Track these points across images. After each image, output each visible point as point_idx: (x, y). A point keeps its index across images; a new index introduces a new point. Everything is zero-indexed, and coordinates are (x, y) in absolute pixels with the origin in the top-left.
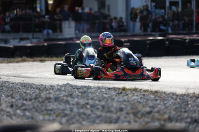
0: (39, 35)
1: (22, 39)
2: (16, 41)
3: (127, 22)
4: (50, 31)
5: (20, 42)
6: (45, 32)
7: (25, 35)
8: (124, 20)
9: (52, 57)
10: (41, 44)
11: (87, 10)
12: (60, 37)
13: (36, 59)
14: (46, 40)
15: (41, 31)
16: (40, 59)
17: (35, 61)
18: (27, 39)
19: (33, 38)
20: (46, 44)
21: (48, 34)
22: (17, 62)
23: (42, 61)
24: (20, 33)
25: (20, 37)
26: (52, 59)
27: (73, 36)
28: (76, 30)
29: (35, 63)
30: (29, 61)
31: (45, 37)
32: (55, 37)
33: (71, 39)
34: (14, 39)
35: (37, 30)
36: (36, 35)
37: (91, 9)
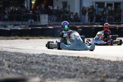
0: (26, 23)
1: (15, 25)
2: (12, 26)
3: (80, 16)
4: (33, 21)
5: (14, 27)
6: (30, 21)
7: (17, 23)
8: (78, 15)
9: (33, 37)
10: (27, 29)
11: (55, 8)
12: (39, 24)
13: (23, 38)
14: (30, 26)
15: (27, 20)
16: (26, 38)
17: (23, 39)
18: (18, 25)
19: (22, 25)
20: (30, 29)
21: (31, 22)
22: (12, 39)
23: (27, 39)
24: (14, 21)
25: (14, 24)
26: (34, 38)
27: (47, 24)
28: (48, 20)
29: (23, 40)
30: (19, 39)
31: (30, 24)
32: (36, 24)
33: (46, 26)
34: (10, 25)
35: (25, 19)
36: (24, 23)
37: (58, 7)
